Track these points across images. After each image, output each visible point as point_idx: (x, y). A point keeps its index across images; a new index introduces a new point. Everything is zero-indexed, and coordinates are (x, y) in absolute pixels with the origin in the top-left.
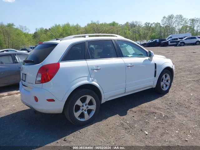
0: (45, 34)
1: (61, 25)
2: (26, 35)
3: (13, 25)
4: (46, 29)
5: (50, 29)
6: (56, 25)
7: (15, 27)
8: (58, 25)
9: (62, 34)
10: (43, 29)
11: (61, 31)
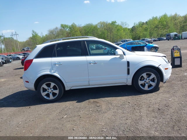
0: (141, 27)
1: (158, 17)
2: (125, 30)
3: (115, 22)
4: (143, 23)
5: (146, 22)
6: (153, 18)
7: (117, 24)
8: (155, 17)
9: (157, 26)
10: (141, 22)
11: (156, 22)
